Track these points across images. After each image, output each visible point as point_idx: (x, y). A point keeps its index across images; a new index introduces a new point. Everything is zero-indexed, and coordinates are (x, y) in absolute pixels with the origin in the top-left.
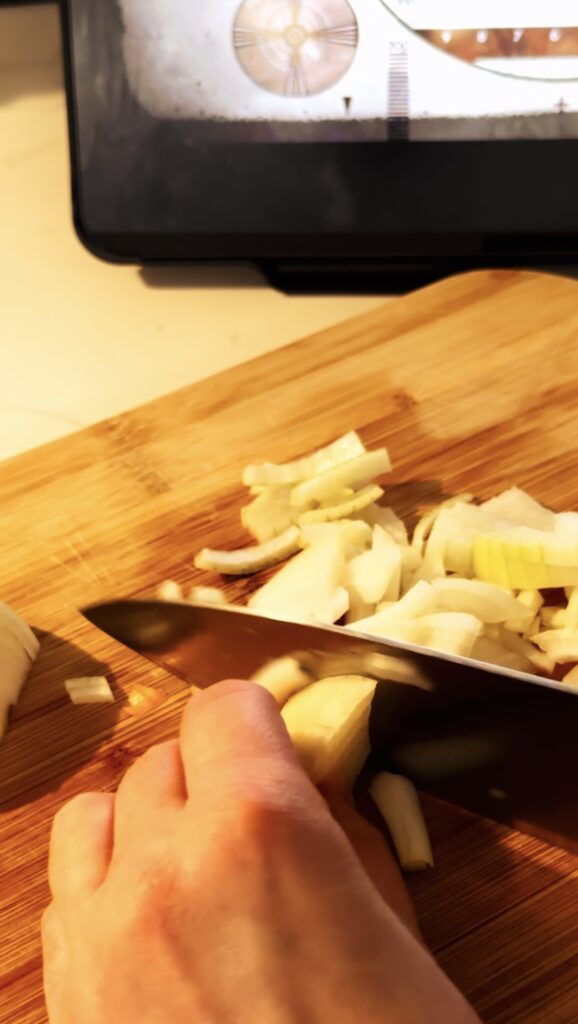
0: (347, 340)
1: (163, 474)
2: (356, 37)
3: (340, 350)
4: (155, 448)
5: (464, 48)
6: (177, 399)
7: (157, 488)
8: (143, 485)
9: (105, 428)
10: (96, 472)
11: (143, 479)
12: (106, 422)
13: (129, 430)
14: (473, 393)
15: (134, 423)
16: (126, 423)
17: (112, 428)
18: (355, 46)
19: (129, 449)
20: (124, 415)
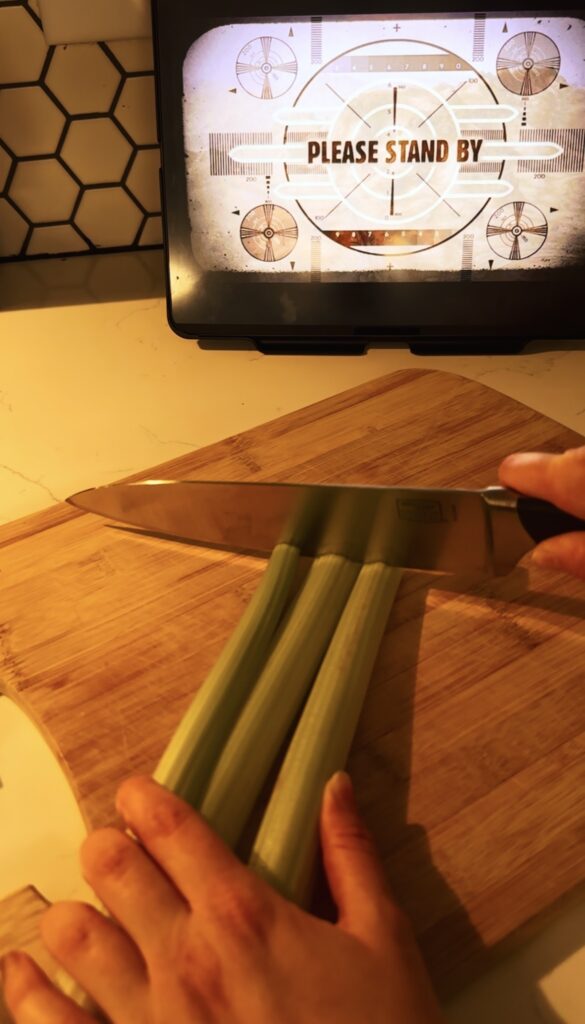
0: (345, 401)
1: (258, 463)
2: (297, 234)
3: (341, 406)
4: (252, 451)
5: (343, 239)
6: (264, 427)
7: (256, 469)
8: (248, 468)
9: (230, 441)
10: (226, 461)
11: (248, 465)
12: (231, 438)
13: (241, 442)
14: (403, 426)
15: (244, 439)
16: (240, 439)
17: (234, 441)
18: (297, 238)
19: (241, 451)
20: (239, 435)
